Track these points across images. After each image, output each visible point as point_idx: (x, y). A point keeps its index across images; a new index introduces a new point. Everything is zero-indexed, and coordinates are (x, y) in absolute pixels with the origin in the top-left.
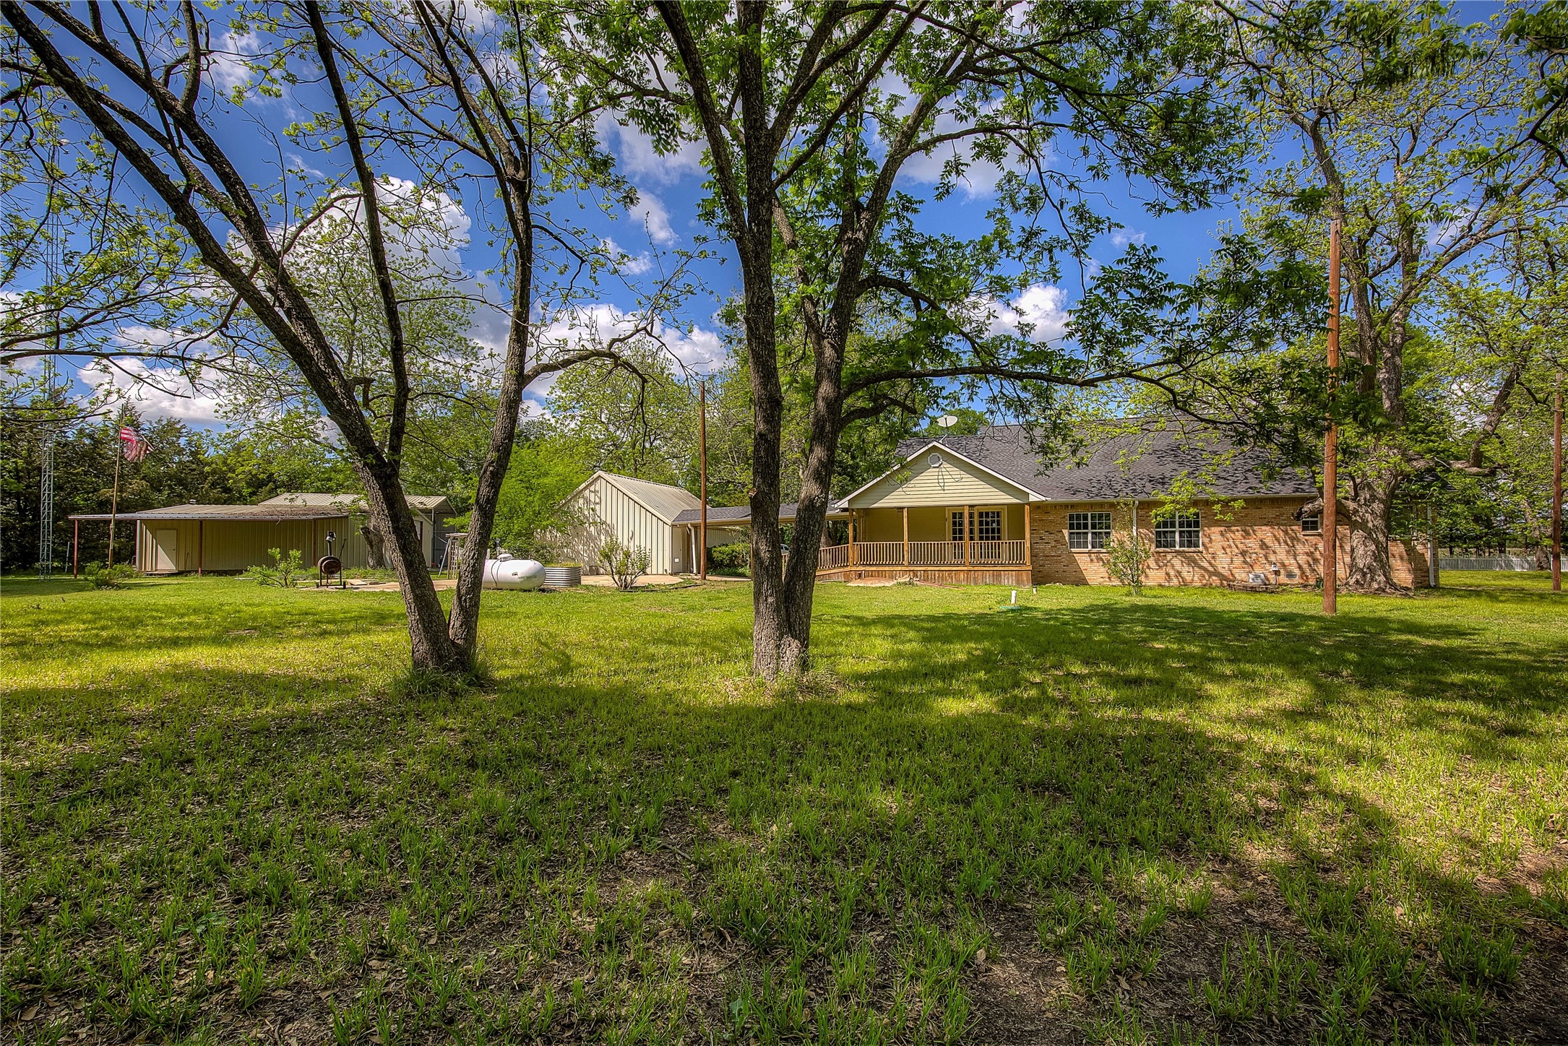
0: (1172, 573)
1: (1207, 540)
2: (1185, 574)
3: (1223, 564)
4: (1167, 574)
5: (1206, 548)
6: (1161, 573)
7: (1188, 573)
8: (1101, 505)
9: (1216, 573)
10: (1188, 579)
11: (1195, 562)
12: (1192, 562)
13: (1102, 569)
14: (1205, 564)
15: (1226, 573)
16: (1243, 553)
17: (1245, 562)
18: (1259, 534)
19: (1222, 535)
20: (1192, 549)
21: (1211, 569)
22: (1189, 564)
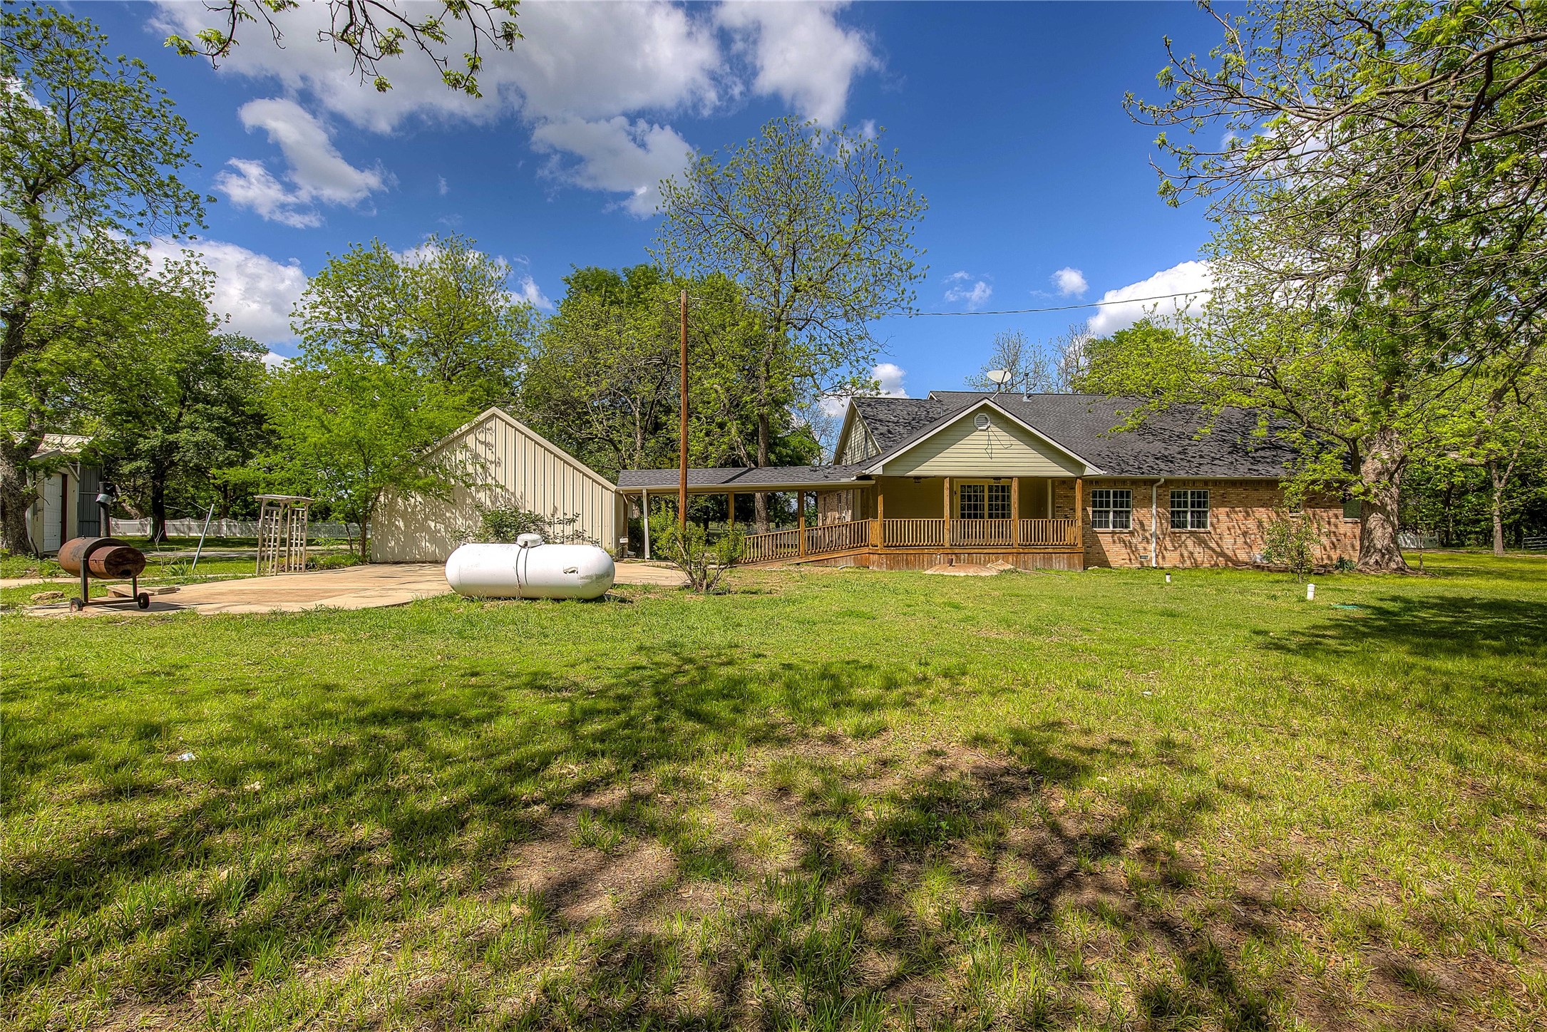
0: (1186, 554)
1: (1215, 520)
2: (1196, 555)
3: (1228, 544)
4: (1182, 555)
5: (1215, 529)
6: (1176, 555)
7: (1200, 554)
8: (1124, 481)
9: (1223, 554)
10: (1199, 560)
11: (1205, 542)
12: (1201, 542)
13: (1124, 551)
14: (1213, 545)
15: (1230, 553)
16: (1245, 534)
17: (1246, 543)
18: (1257, 515)
19: (1228, 516)
20: (1202, 530)
21: (1218, 550)
22: (1200, 545)
